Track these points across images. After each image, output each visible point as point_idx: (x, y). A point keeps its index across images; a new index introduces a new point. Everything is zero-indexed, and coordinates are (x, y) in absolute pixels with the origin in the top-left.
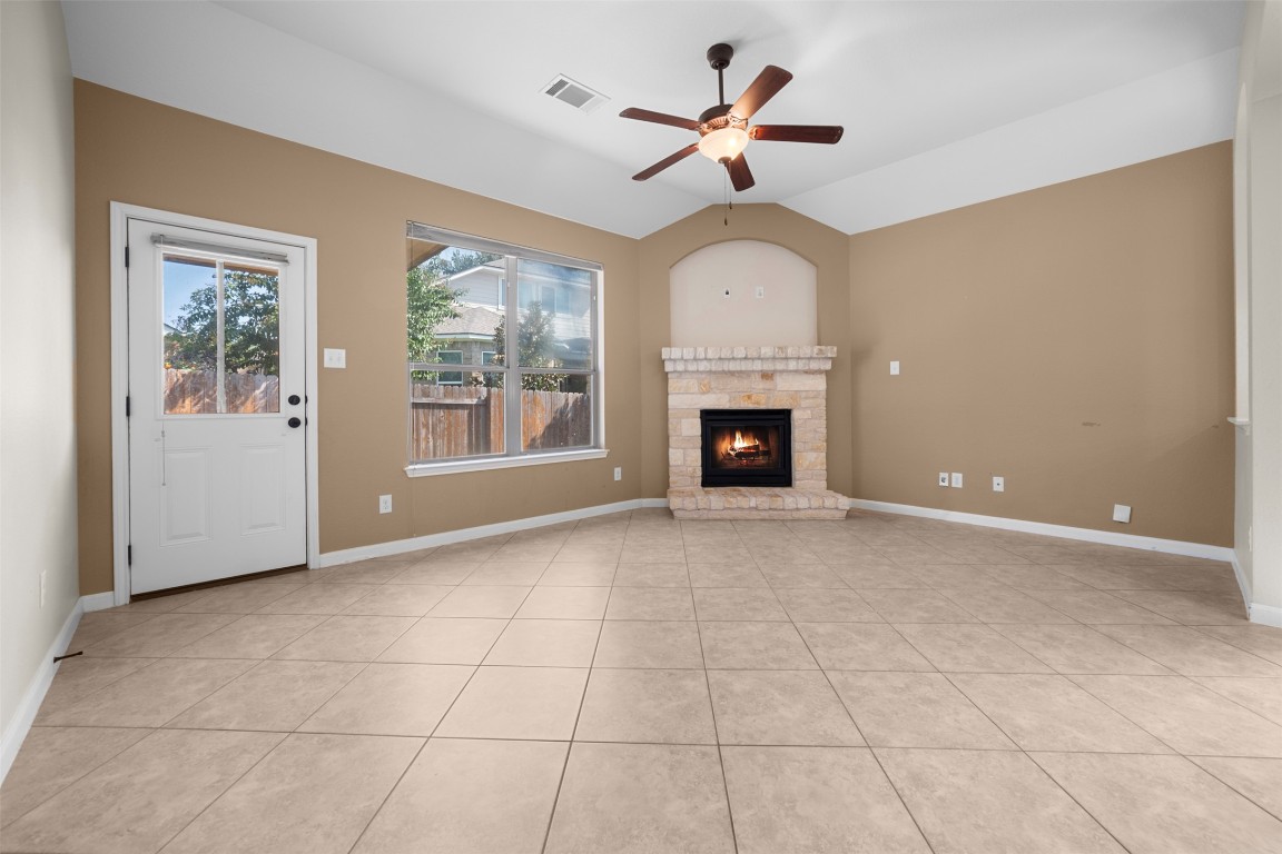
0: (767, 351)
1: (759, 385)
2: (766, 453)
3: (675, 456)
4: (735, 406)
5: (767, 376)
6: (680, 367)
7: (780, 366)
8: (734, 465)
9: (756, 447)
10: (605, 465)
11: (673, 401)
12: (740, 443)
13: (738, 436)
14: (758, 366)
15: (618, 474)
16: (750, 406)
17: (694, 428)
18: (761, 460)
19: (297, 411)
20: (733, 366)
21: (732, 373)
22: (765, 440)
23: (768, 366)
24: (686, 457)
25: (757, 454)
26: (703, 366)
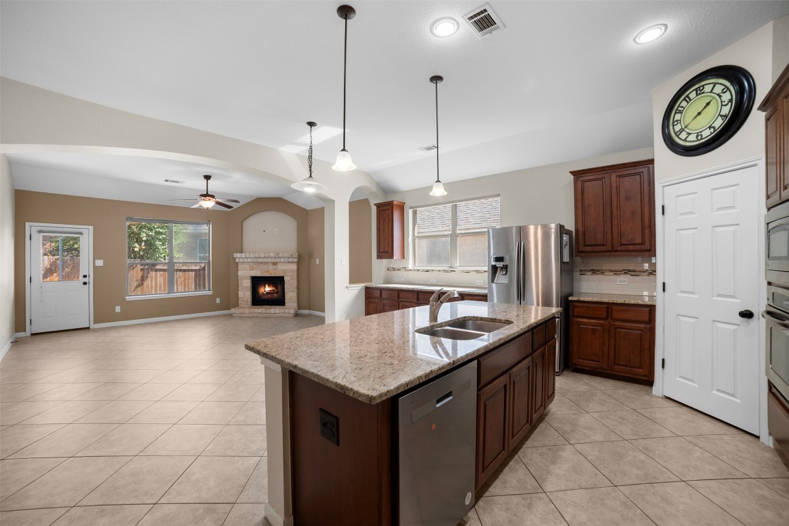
0: (272, 255)
1: (271, 267)
2: (277, 293)
3: (241, 294)
4: (263, 275)
5: (275, 264)
6: (241, 260)
7: (278, 260)
8: (266, 297)
9: (273, 290)
10: (213, 297)
11: (240, 273)
12: (268, 289)
13: (267, 286)
14: (270, 260)
15: (218, 301)
16: (269, 275)
17: (247, 284)
18: (275, 295)
19: (86, 280)
20: (260, 260)
21: (262, 263)
22: (277, 288)
23: (274, 260)
24: (245, 294)
25: (274, 293)
26: (249, 260)
